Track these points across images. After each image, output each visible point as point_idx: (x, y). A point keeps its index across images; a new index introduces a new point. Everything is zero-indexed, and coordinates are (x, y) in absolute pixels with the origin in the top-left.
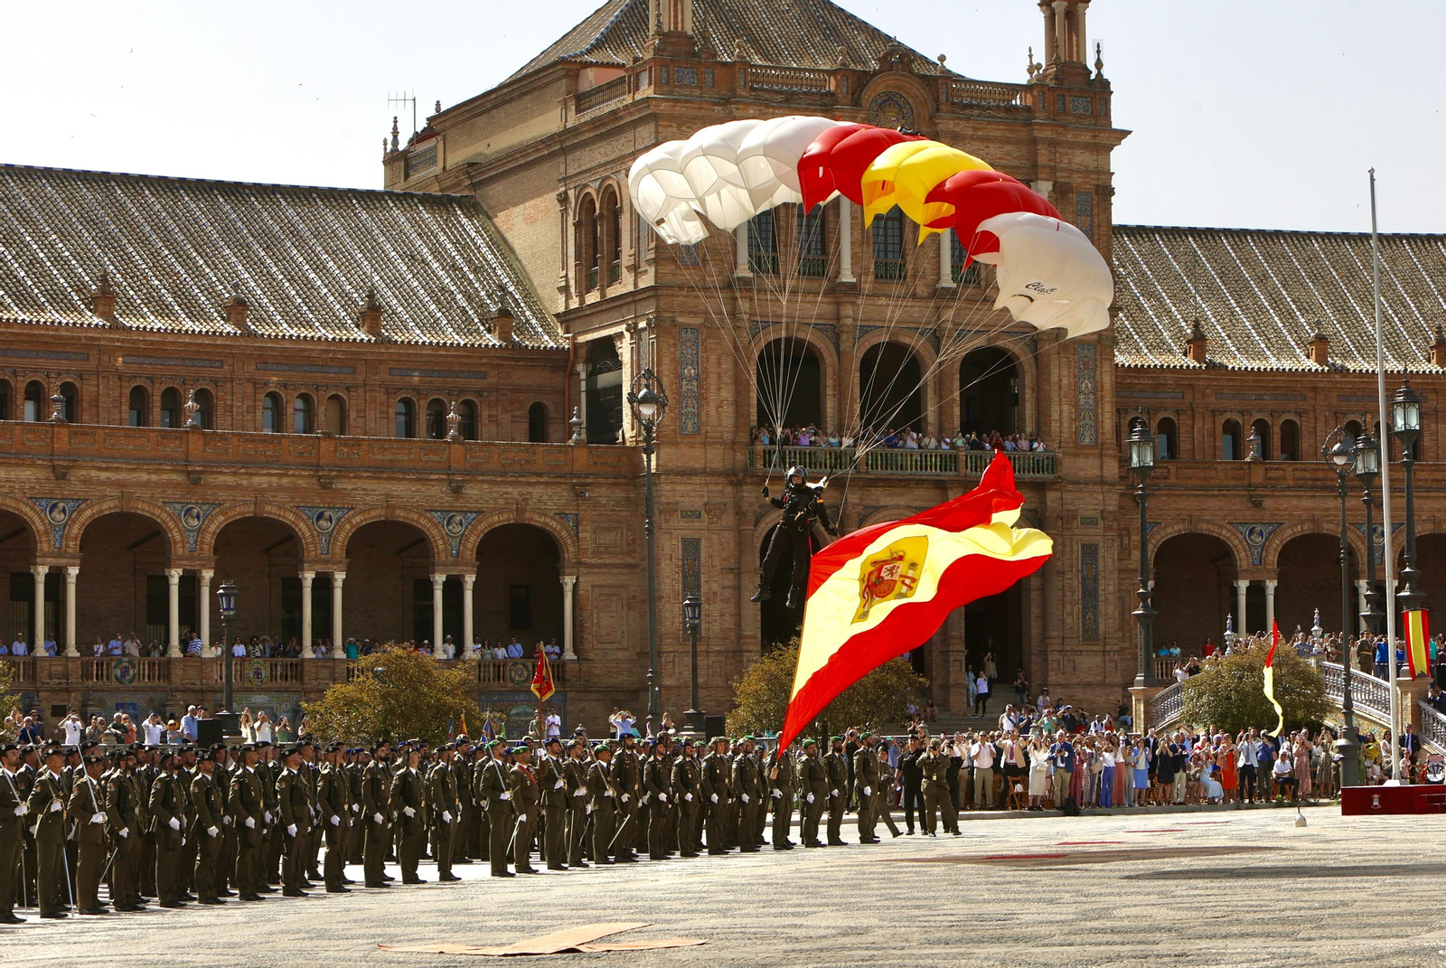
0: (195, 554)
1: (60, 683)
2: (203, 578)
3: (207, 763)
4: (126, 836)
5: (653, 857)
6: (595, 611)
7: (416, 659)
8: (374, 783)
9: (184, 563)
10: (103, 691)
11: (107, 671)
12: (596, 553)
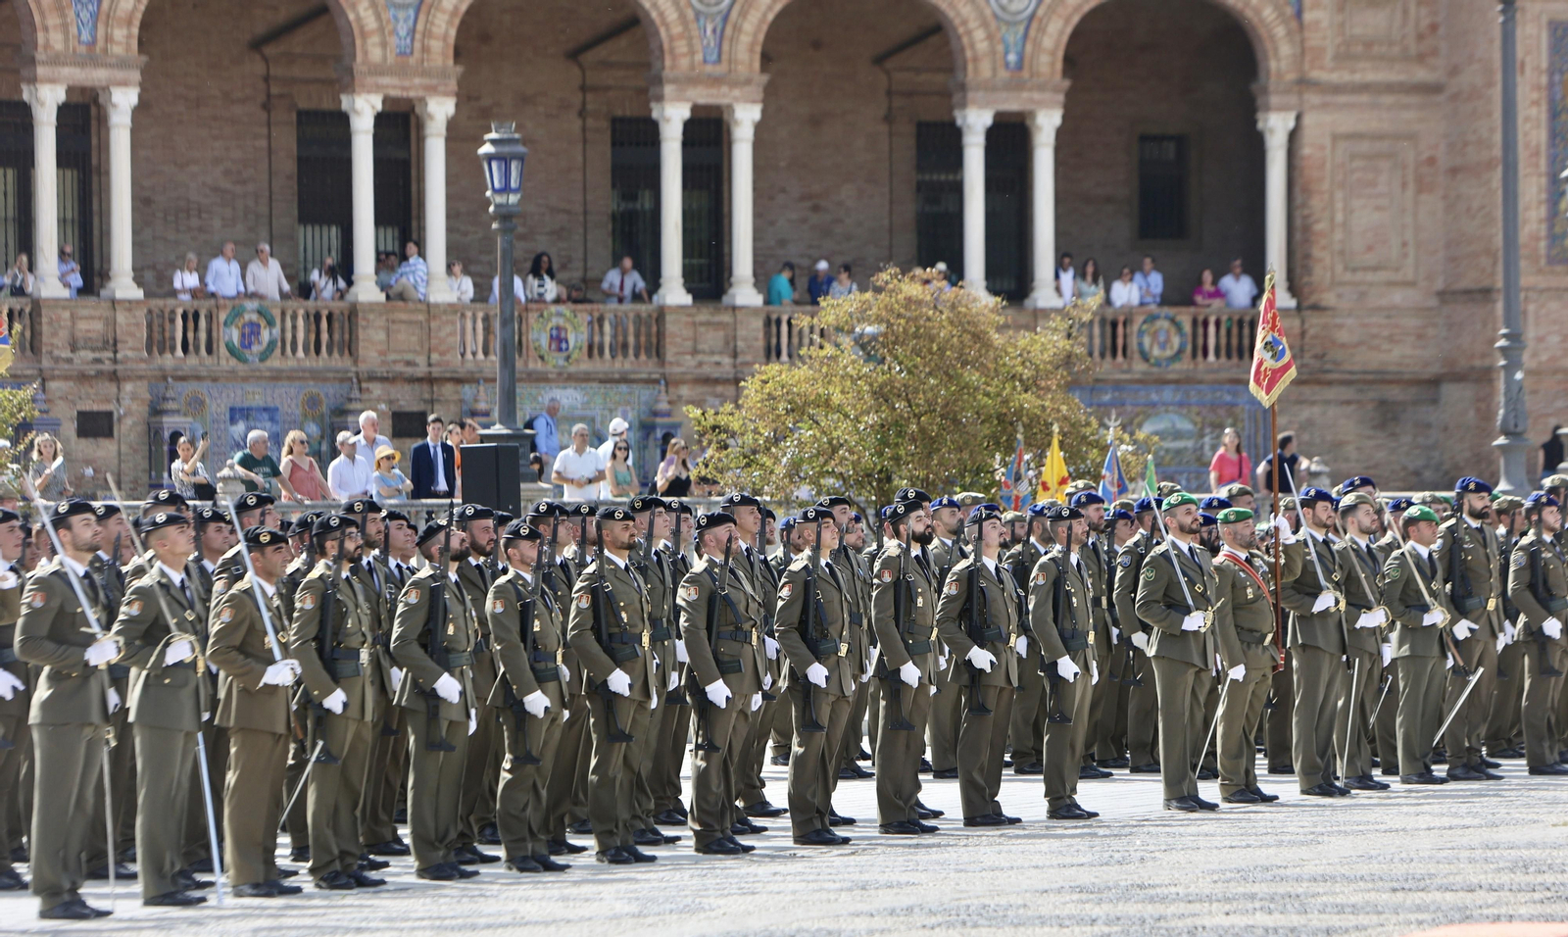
0: (412, 61)
1: (98, 361)
2: (431, 117)
3: (525, 545)
4: (338, 709)
5: (1536, 769)
6: (1339, 195)
7: (953, 307)
8: (901, 593)
9: (386, 80)
10: (198, 378)
11: (209, 332)
12: (1344, 57)
